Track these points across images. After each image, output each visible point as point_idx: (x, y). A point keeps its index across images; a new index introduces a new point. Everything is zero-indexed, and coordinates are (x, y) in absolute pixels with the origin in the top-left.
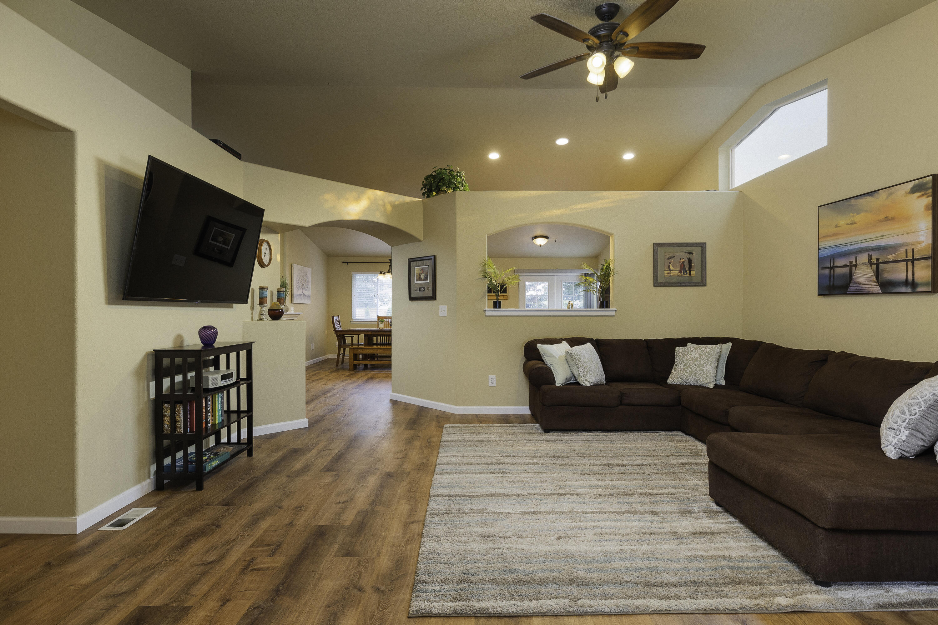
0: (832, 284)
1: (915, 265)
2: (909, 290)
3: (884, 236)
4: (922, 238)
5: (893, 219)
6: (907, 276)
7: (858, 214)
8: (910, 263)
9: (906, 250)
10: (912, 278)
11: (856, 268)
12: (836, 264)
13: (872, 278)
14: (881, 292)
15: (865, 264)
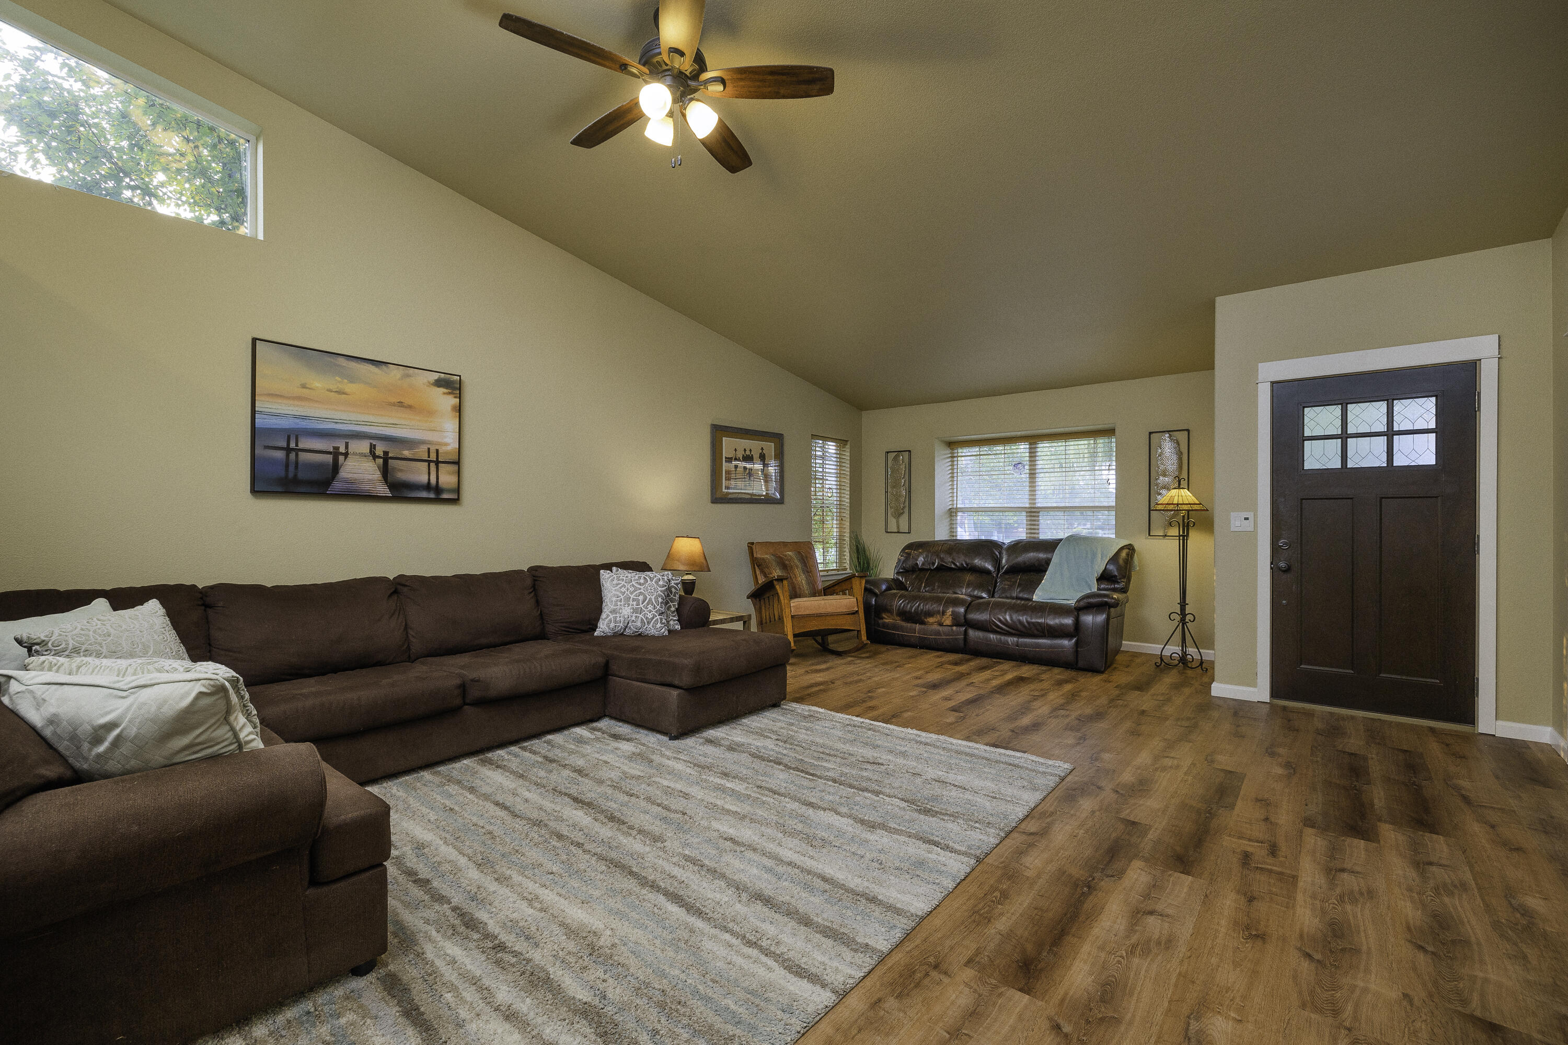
0: (291, 475)
1: (439, 468)
2: (432, 496)
3: (396, 424)
4: (447, 440)
5: (410, 407)
6: (429, 479)
7: (351, 382)
8: (433, 465)
9: (429, 449)
10: (435, 483)
11: (346, 458)
12: (301, 446)
13: (378, 475)
14: (391, 495)
15: (363, 455)
